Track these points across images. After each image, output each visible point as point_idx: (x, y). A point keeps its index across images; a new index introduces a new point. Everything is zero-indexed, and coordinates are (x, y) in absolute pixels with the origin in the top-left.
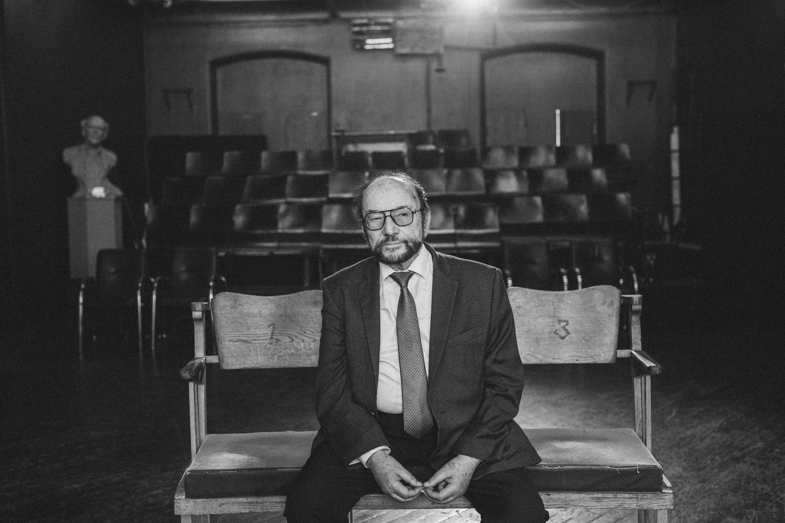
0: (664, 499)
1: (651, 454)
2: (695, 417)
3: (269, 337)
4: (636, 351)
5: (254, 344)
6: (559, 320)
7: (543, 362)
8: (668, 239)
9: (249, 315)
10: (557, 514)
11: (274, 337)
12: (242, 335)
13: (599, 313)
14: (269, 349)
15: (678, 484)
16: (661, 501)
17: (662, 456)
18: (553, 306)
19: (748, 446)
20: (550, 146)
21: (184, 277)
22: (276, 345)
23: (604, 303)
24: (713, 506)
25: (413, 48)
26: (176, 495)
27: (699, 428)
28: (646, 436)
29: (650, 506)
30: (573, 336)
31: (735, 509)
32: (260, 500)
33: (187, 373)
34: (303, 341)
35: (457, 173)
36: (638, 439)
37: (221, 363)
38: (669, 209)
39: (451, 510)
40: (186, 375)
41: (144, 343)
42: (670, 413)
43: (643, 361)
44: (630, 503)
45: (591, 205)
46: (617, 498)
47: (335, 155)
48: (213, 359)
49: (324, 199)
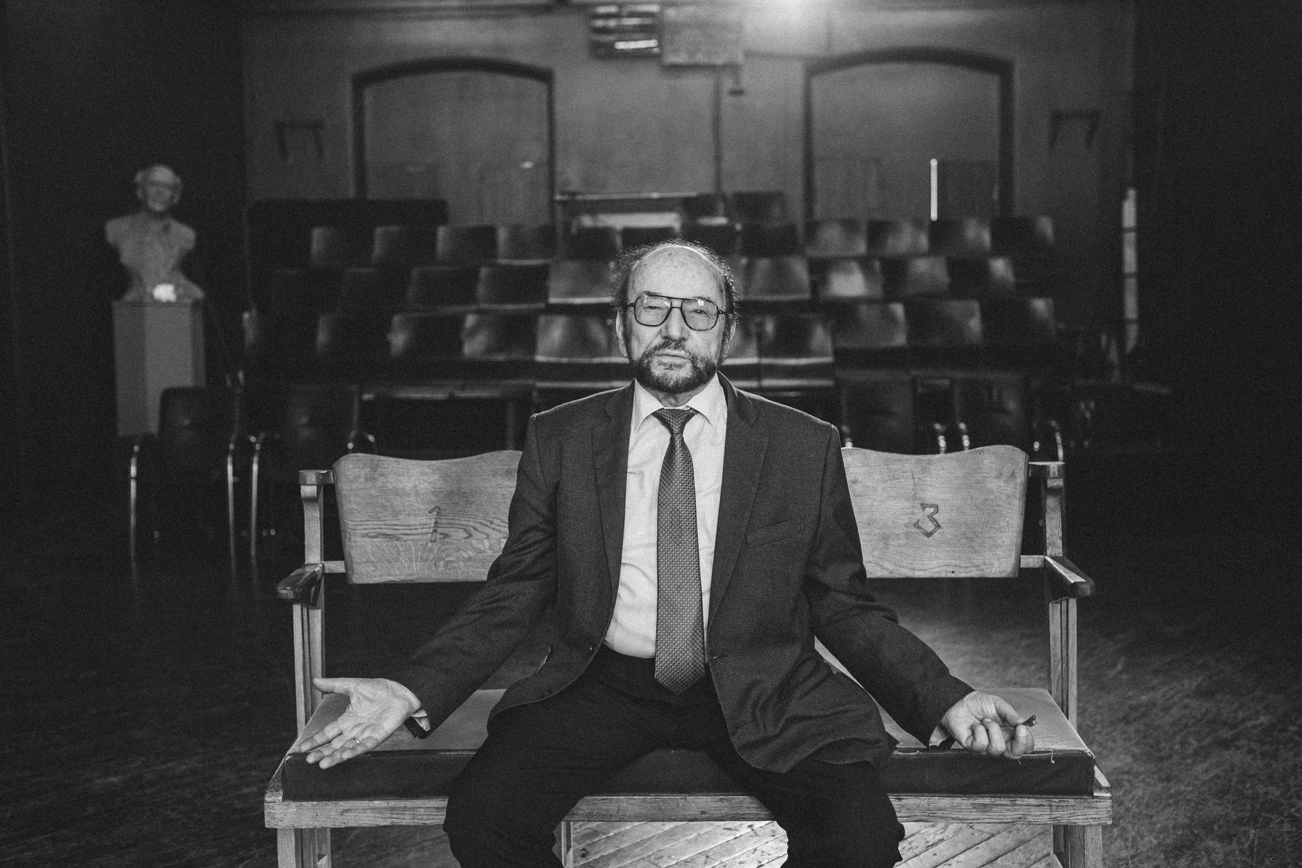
0: (1097, 808)
1: (1075, 731)
2: (1156, 672)
3: (431, 530)
4: (1053, 558)
5: (405, 541)
6: (922, 504)
7: (896, 575)
8: (1116, 377)
9: (397, 493)
10: (918, 832)
11: (439, 530)
12: (386, 527)
13: (992, 492)
14: (431, 550)
15: (1126, 783)
16: (1092, 811)
17: (1098, 737)
18: (912, 480)
19: (1244, 720)
20: (920, 221)
21: (306, 433)
22: (443, 544)
23: (999, 476)
24: (1182, 820)
25: (691, 54)
26: (267, 795)
27: (1162, 691)
28: (1068, 702)
29: (1073, 820)
30: (947, 531)
31: (1220, 827)
32: (410, 803)
33: (288, 588)
34: (488, 536)
35: (764, 264)
36: (1054, 706)
37: (350, 572)
38: (1118, 325)
39: (741, 824)
40: (286, 592)
41: (237, 545)
42: (1115, 665)
43: (1063, 573)
44: (1038, 813)
45: (986, 317)
46: (1015, 805)
47: (560, 231)
48: (337, 567)
49: (542, 305)
